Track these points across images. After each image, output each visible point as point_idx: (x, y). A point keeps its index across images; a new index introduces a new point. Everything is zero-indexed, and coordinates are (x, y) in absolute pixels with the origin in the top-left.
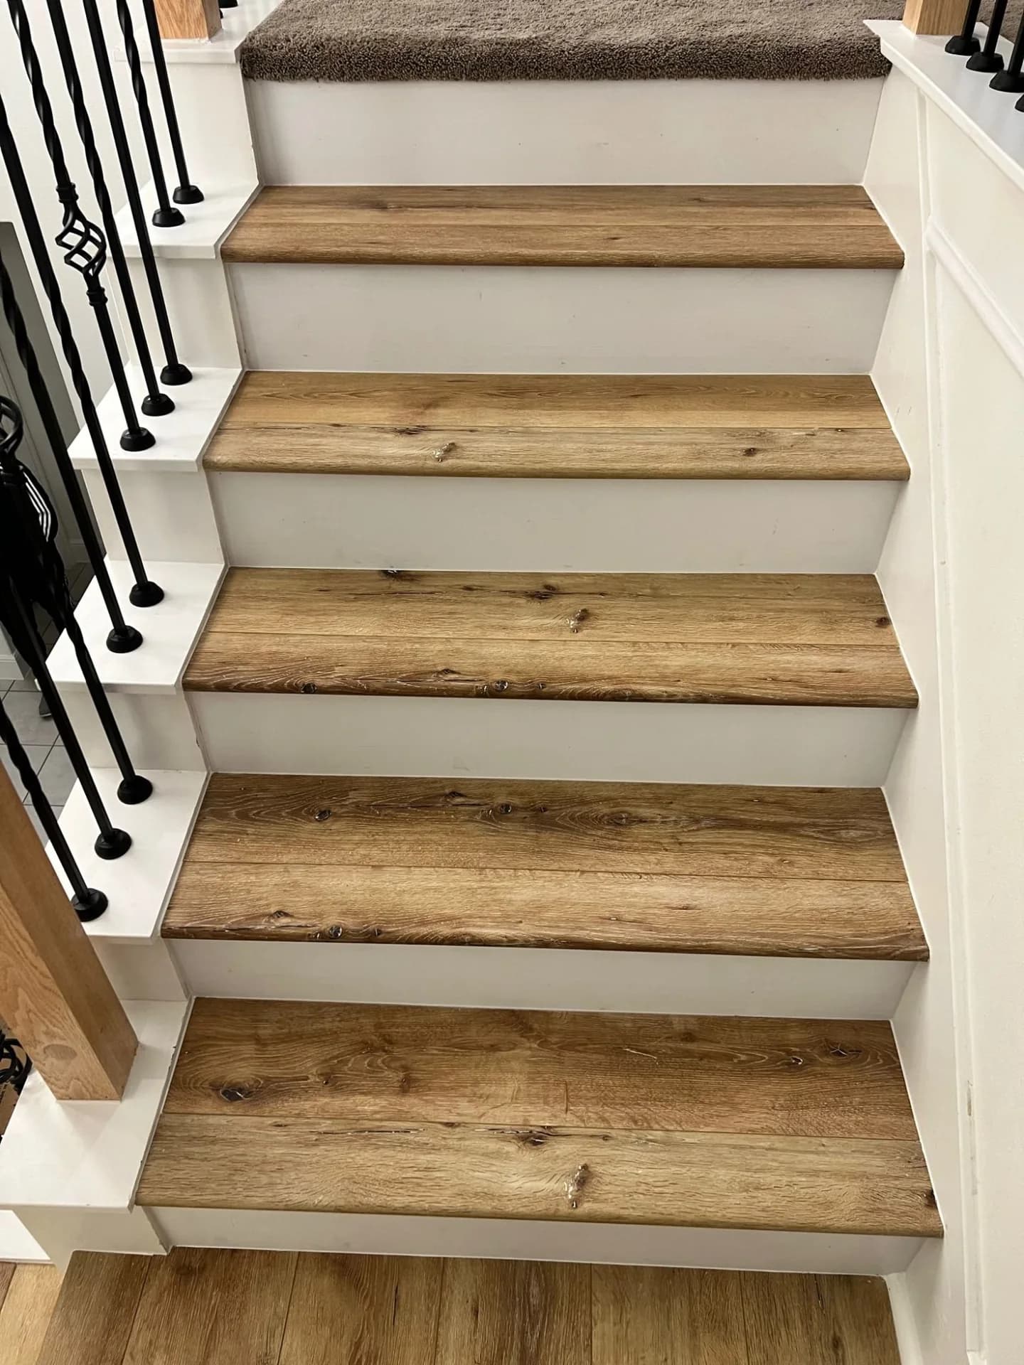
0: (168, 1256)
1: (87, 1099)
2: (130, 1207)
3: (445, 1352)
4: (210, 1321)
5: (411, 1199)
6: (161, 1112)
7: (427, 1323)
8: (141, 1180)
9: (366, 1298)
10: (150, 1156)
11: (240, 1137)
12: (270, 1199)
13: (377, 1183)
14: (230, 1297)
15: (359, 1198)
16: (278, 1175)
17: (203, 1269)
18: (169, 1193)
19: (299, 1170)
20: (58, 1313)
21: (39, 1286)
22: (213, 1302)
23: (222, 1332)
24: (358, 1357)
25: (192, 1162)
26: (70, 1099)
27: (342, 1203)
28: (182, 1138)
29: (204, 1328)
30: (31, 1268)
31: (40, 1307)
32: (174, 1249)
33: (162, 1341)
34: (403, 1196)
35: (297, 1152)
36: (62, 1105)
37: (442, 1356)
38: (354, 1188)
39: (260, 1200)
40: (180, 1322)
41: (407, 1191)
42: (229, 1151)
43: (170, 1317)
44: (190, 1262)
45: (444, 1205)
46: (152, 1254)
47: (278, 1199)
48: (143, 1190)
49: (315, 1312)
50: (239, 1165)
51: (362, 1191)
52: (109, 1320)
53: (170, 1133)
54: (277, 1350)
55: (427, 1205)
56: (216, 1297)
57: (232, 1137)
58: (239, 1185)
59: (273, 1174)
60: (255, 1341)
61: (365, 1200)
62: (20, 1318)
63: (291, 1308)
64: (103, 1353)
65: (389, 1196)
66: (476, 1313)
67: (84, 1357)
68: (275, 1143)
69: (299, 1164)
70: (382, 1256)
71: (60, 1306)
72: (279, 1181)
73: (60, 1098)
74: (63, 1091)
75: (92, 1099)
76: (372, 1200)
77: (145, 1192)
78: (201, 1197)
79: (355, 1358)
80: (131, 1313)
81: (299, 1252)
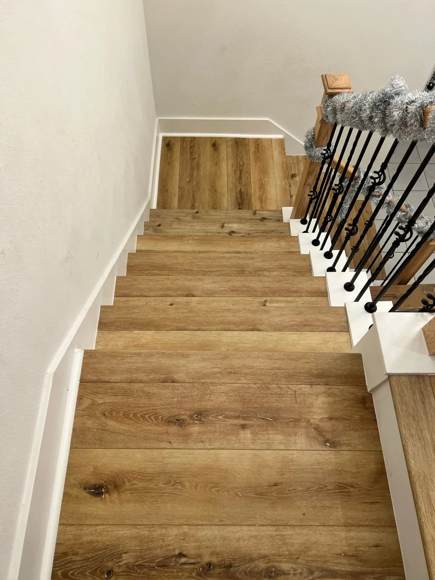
0: (368, 392)
1: (426, 341)
2: (387, 374)
3: (357, 531)
4: (348, 417)
5: (424, 511)
6: (429, 375)
7: (367, 520)
8: (399, 375)
9: (371, 487)
10: (410, 376)
11: (429, 415)
12: (406, 437)
13: (427, 491)
14: (358, 423)
15: (417, 483)
16: (417, 438)
17: (366, 408)
18: (397, 389)
19: (422, 448)
20: (338, 355)
21: (344, 343)
22: (355, 416)
23: (345, 423)
24: (348, 487)
25: (412, 395)
26: (424, 334)
27: (413, 473)
28: (421, 388)
29: (345, 415)
30: (349, 337)
31: (336, 345)
32: (371, 394)
33: (337, 399)
34: (425, 506)
35: (430, 445)
36: (420, 332)
37: (355, 529)
38: (421, 478)
39: (404, 432)
40: (345, 404)
41: (427, 508)
42: (421, 411)
43: (346, 400)
44: (368, 402)
45: (426, 531)
46: (367, 385)
47: (407, 441)
48: (395, 377)
49: (361, 464)
50: (416, 418)
51: (421, 483)
52: (340, 376)
53: (421, 381)
54: (343, 449)
55: (423, 521)
56: (357, 417)
57: (428, 412)
58: (408, 420)
59: (417, 435)
60: (345, 438)
61: (417, 486)
62: (331, 340)
63: (360, 452)
64: (329, 376)
65: (423, 498)
66: (376, 546)
67: (326, 370)
68: (431, 434)
69: (425, 448)
70: (390, 493)
71: (341, 355)
72: (415, 439)
73: (423, 329)
74: (427, 329)
75: (427, 343)
76: (419, 490)
77: (394, 378)
78: (398, 404)
79: (346, 486)
80: (344, 383)
81: (382, 451)
